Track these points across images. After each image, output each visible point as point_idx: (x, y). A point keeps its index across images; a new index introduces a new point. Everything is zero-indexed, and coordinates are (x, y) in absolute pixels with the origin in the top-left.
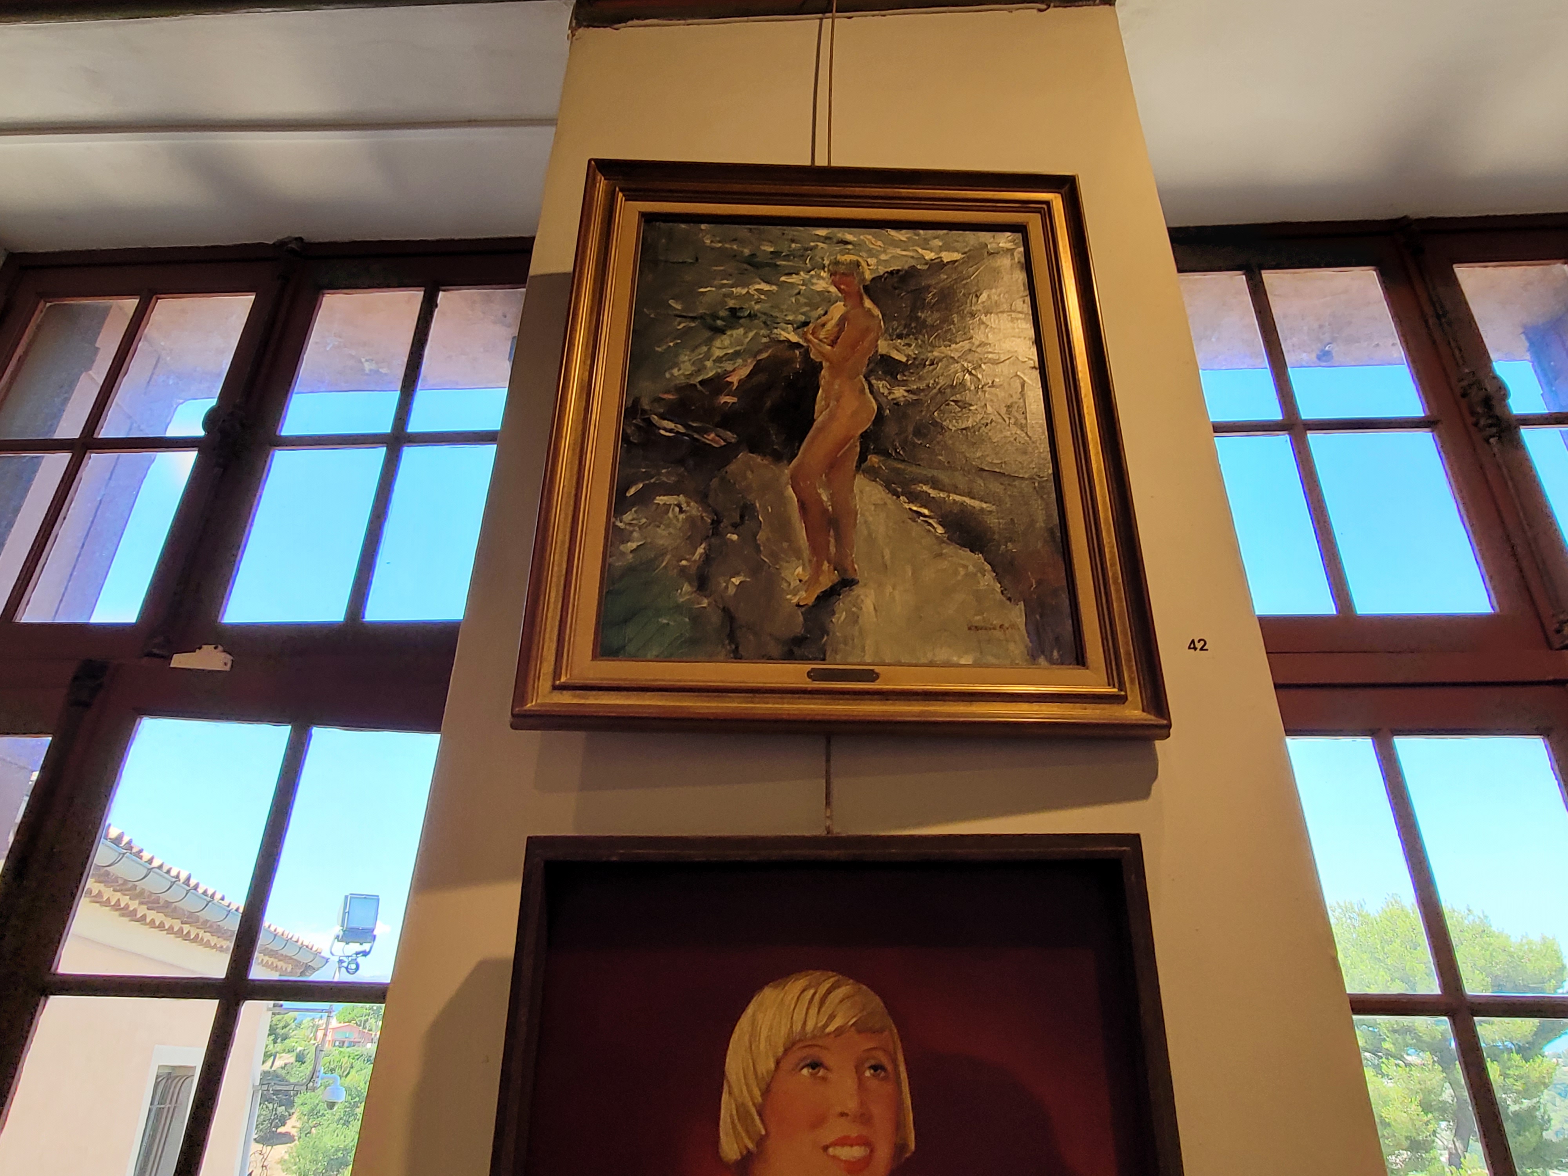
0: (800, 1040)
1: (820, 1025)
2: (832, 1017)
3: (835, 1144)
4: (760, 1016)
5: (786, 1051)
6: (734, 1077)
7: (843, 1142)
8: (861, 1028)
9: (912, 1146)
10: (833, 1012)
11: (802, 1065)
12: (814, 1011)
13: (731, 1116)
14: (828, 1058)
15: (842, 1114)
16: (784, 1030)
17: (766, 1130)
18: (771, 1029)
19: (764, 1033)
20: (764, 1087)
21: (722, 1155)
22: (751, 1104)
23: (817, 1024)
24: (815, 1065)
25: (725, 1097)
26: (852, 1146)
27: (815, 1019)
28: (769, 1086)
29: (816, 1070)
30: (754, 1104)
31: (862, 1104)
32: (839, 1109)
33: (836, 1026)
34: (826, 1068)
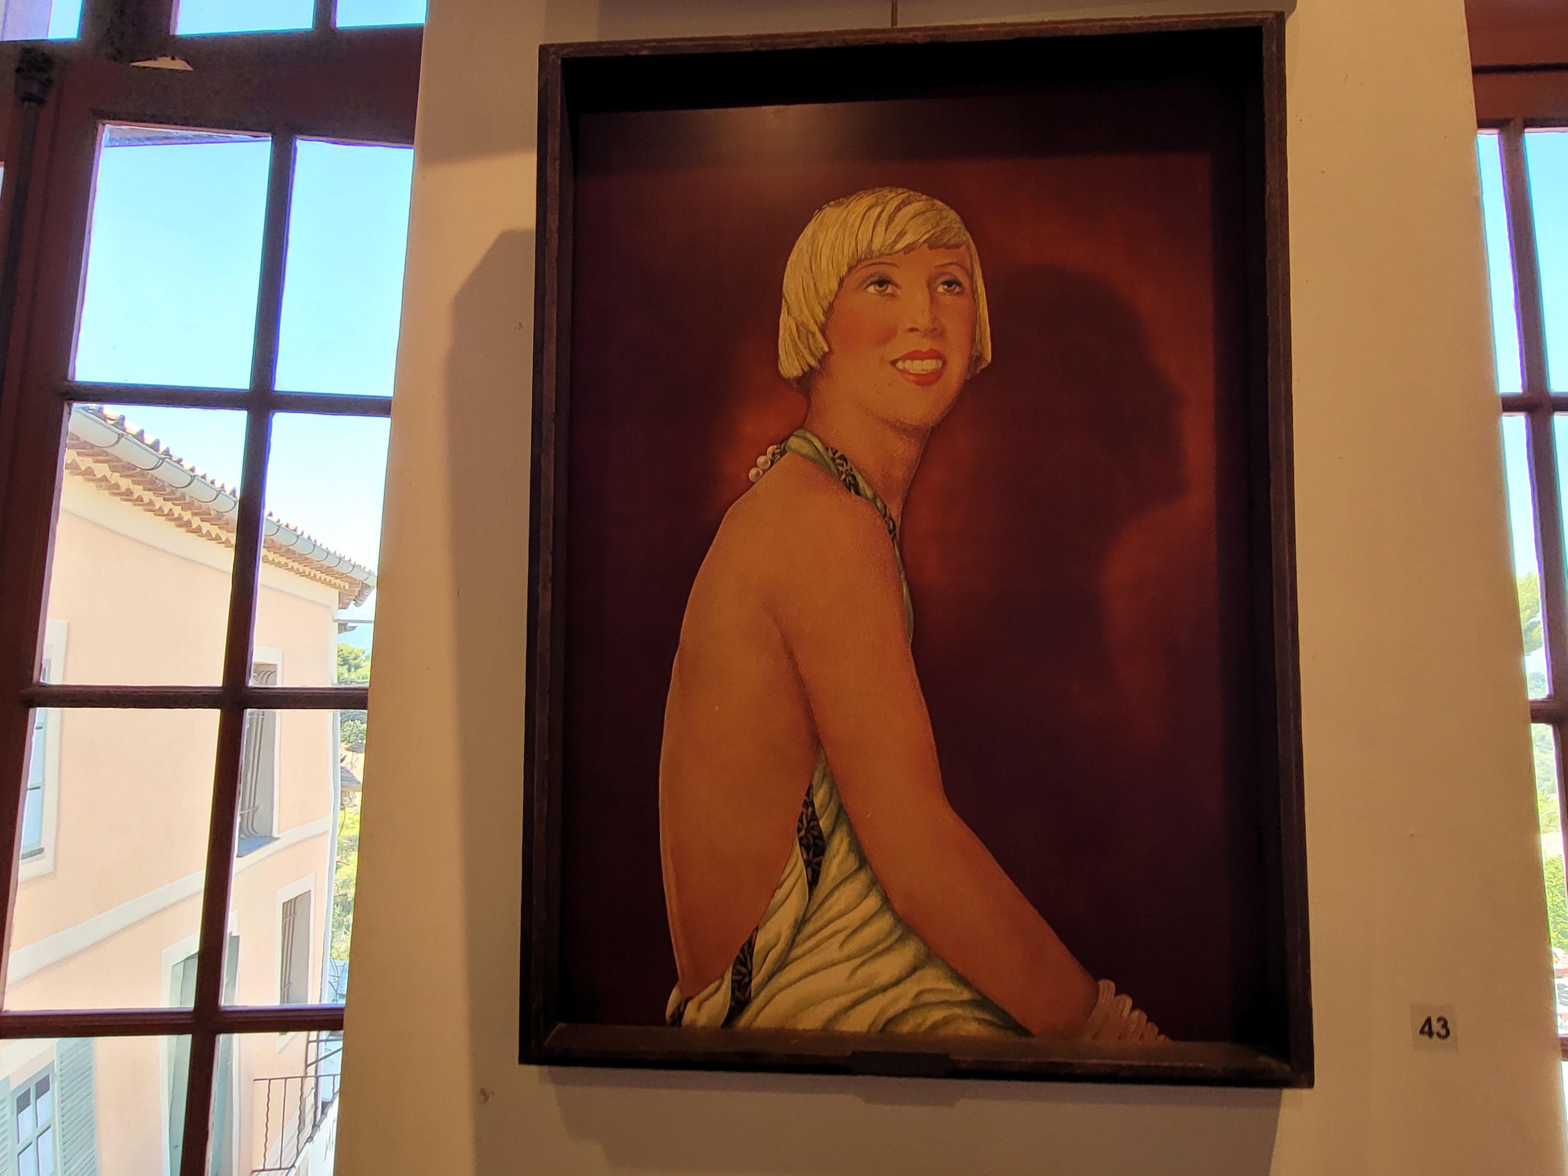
0: (866, 258)
1: (888, 242)
2: (901, 235)
3: (904, 358)
4: (821, 236)
5: (851, 269)
6: (793, 297)
7: (914, 356)
8: (933, 244)
9: (989, 358)
10: (904, 229)
11: (869, 282)
12: (881, 229)
13: (791, 335)
14: (896, 275)
15: (912, 330)
16: (848, 250)
17: (829, 347)
18: (833, 247)
19: (826, 252)
20: (825, 304)
21: (782, 372)
22: (812, 321)
23: (884, 242)
24: (882, 282)
25: (784, 317)
26: (923, 359)
27: (882, 236)
28: (831, 305)
29: (885, 287)
30: (816, 322)
31: (935, 319)
32: (909, 326)
33: (906, 243)
34: (896, 285)
